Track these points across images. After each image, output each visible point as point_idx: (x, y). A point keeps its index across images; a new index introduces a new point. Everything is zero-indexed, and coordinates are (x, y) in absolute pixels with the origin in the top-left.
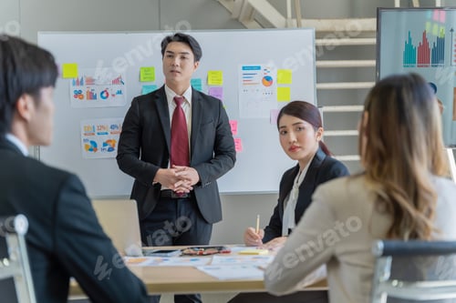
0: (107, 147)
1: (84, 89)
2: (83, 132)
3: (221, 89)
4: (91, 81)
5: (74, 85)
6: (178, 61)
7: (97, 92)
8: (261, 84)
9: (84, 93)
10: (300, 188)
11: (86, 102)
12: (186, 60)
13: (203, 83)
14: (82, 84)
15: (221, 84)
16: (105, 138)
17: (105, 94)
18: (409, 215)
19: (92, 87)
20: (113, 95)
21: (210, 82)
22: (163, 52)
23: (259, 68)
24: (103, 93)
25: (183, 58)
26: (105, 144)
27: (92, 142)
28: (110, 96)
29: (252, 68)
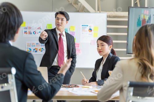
0: (35, 51)
1: (28, 31)
2: (27, 45)
3: (74, 32)
4: (30, 28)
5: (24, 29)
6: (60, 21)
7: (32, 32)
8: (88, 31)
9: (28, 32)
10: (103, 65)
11: (28, 35)
12: (63, 21)
13: (68, 30)
14: (27, 29)
15: (75, 31)
16: (34, 47)
17: (35, 33)
18: (150, 68)
19: (30, 30)
20: (38, 33)
21: (71, 30)
22: (56, 17)
23: (88, 26)
24: (34, 32)
25: (62, 20)
26: (34, 50)
27: (30, 49)
28: (36, 33)
29: (85, 26)
